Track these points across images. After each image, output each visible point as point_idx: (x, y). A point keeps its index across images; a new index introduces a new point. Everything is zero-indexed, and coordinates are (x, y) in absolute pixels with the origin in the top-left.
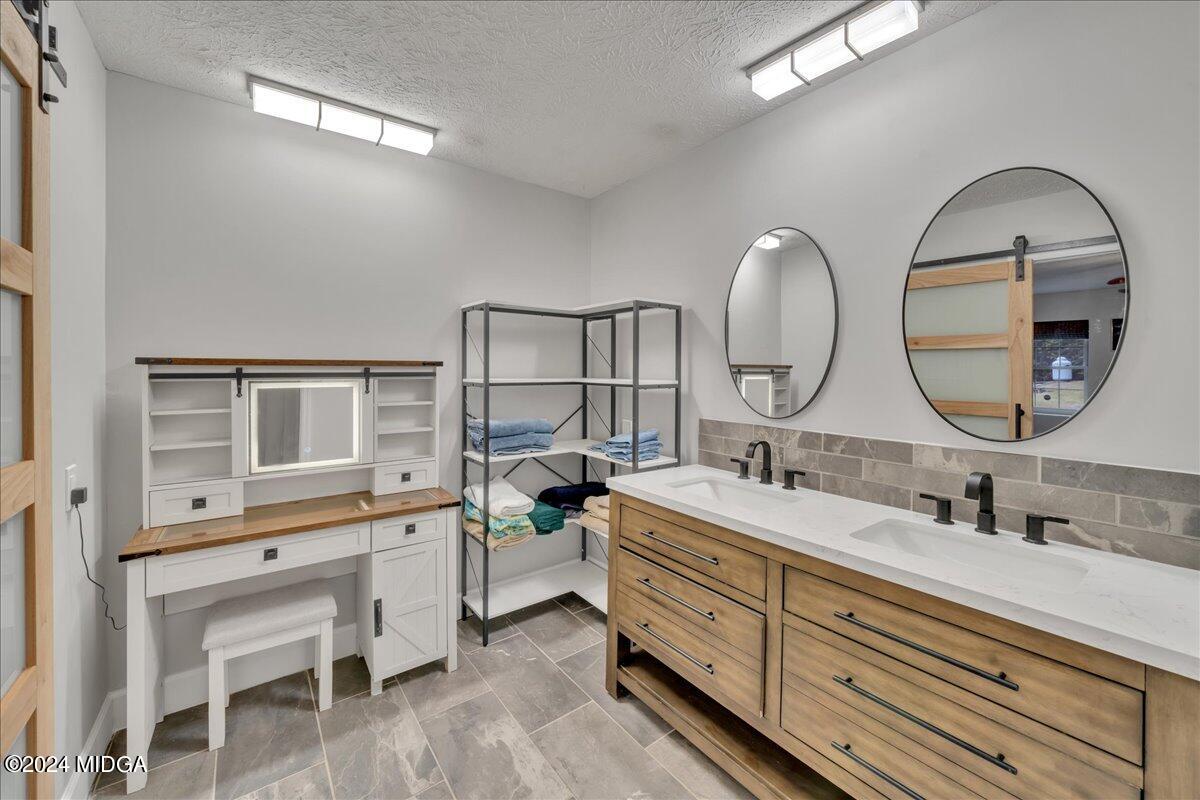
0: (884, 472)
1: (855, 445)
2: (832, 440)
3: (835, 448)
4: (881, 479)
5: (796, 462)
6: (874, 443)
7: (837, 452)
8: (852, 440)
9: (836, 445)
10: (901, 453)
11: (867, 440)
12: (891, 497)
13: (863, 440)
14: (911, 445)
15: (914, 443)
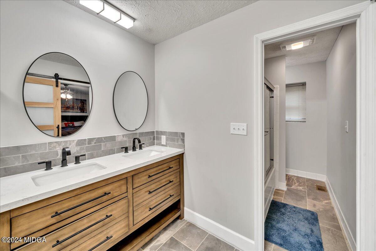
0: (109, 145)
1: (99, 140)
2: (90, 140)
3: (92, 143)
4: (108, 148)
5: (75, 153)
6: (105, 138)
7: (93, 144)
8: (98, 138)
9: (93, 141)
10: (113, 138)
11: (103, 137)
12: (111, 152)
13: (102, 137)
14: (115, 136)
15: (116, 135)
